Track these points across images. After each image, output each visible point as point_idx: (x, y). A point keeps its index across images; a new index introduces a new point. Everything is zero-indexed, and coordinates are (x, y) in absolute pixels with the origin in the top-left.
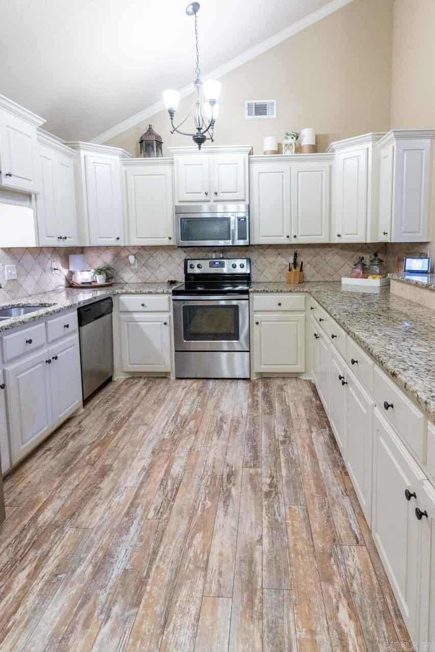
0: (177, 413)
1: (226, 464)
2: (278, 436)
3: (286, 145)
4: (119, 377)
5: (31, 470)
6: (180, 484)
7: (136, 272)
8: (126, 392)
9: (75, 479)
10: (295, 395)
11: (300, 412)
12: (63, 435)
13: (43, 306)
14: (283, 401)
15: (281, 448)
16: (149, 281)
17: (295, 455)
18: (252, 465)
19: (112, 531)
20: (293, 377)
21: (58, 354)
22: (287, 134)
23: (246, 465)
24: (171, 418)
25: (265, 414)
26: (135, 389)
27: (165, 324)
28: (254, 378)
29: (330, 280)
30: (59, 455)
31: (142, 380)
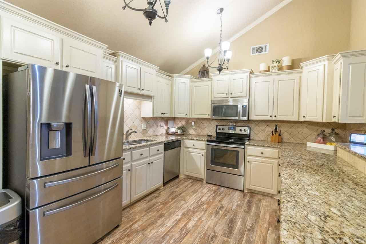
0: (200, 199)
1: (213, 231)
2: (248, 226)
3: (272, 67)
4: (182, 177)
5: (137, 206)
6: (188, 233)
7: (195, 130)
8: (183, 184)
9: (150, 215)
10: (267, 206)
11: (266, 217)
12: (152, 196)
13: (152, 141)
14: (258, 208)
15: (247, 232)
16: (200, 134)
17: (253, 239)
18: (227, 236)
19: (155, 242)
20: (270, 196)
21: (153, 161)
22: (273, 61)
23: (224, 235)
24: (197, 201)
25: (244, 212)
26: (186, 184)
27: (203, 155)
28: (246, 191)
29: (301, 143)
30: (148, 204)
31: (191, 180)
